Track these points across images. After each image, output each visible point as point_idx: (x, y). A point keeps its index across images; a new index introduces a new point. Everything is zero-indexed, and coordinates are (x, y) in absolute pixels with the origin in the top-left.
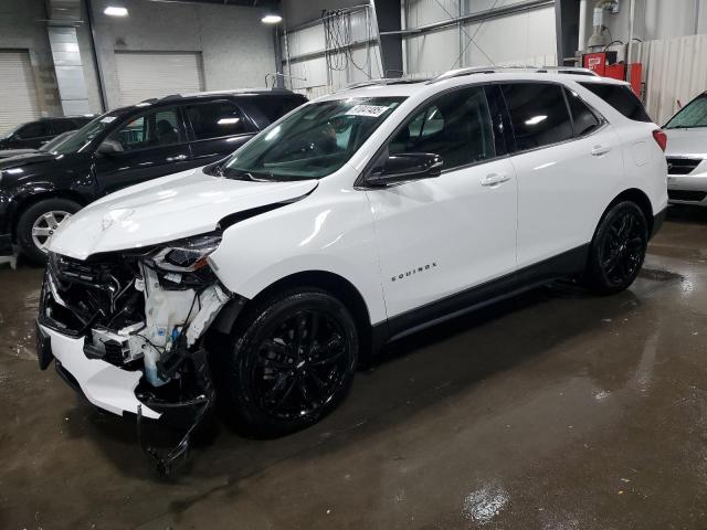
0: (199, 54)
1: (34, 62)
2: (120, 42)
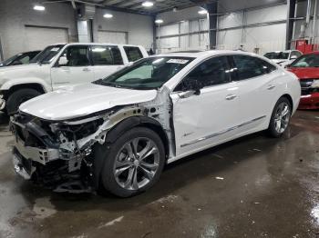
0: (127, 33)
1: (70, 34)
2: (100, 27)
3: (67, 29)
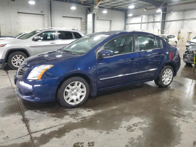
2: (98, 18)
3: (82, 18)
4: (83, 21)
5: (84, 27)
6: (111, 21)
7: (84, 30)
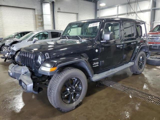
2: (59, 9)
3: (34, 9)
4: (36, 13)
5: (39, 22)
6: (78, 14)
7: (39, 26)
